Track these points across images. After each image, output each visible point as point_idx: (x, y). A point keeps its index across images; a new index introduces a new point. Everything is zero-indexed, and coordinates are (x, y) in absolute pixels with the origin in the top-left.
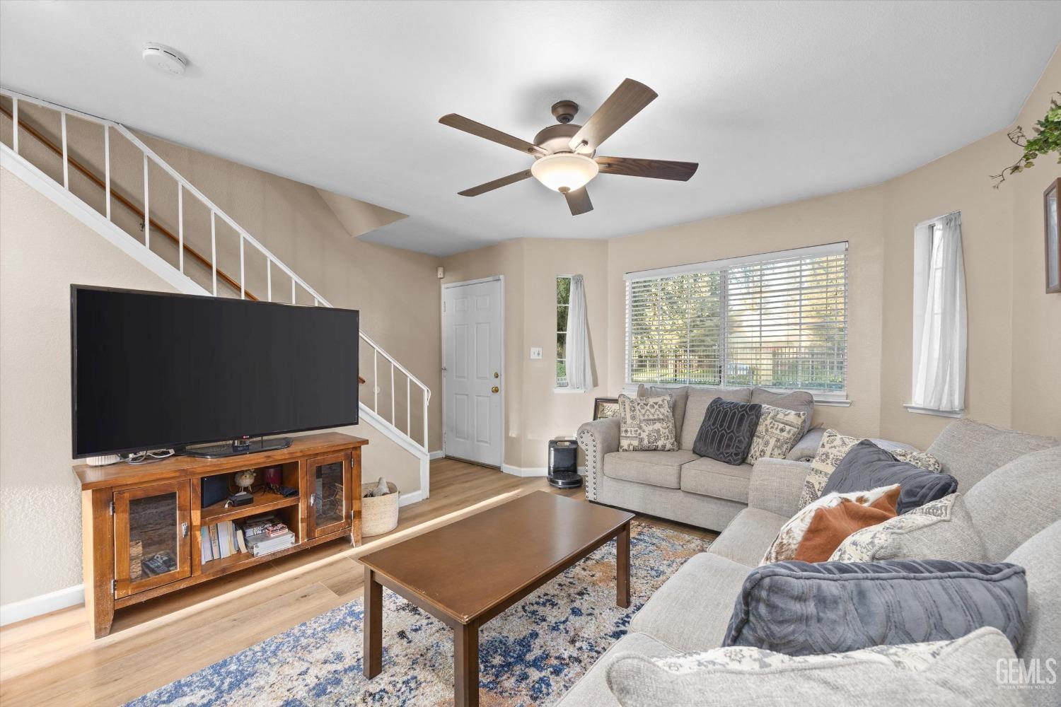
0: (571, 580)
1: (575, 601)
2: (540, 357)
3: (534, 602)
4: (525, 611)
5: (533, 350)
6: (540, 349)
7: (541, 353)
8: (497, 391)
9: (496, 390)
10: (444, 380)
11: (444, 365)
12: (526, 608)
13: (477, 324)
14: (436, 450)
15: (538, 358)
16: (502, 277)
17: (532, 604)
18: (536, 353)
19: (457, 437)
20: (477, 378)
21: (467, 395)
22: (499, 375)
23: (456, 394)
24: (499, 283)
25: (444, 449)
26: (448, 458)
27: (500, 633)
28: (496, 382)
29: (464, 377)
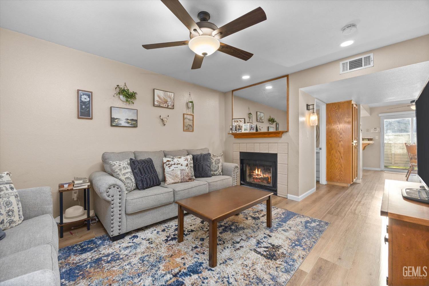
0: (197, 256)
1: (201, 244)
3: (219, 245)
4: (224, 242)
12: (223, 243)
17: (220, 244)
27: (233, 234)
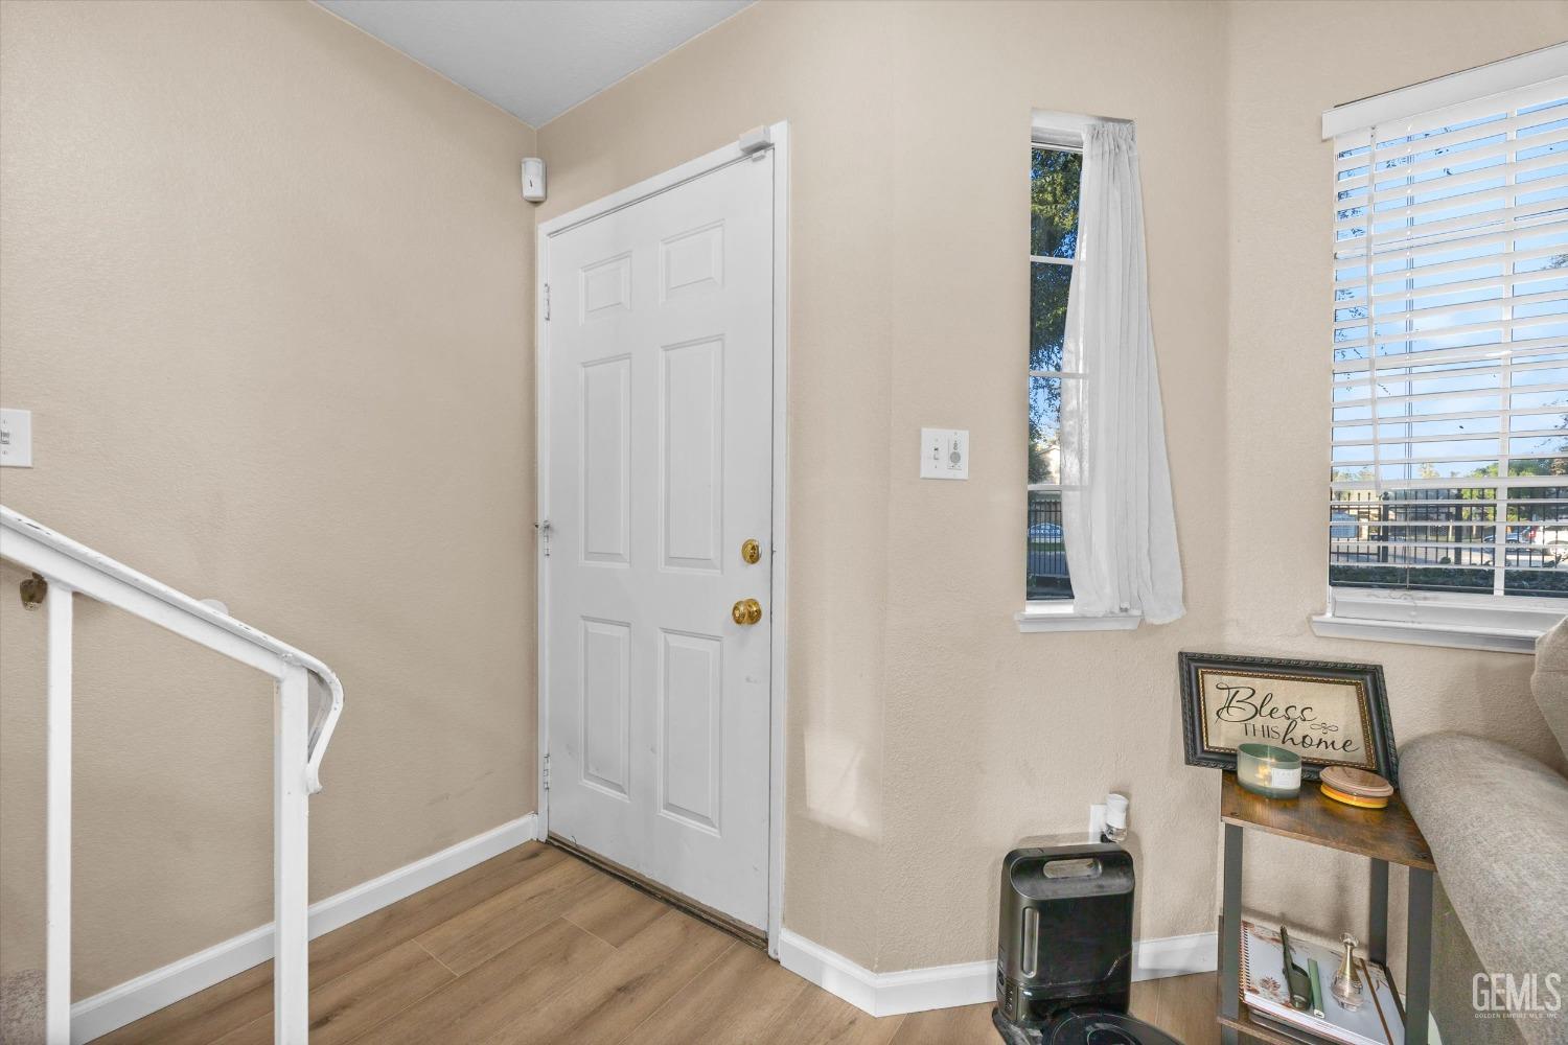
2: (962, 472)
5: (932, 437)
6: (963, 437)
7: (964, 451)
8: (754, 617)
9: (748, 615)
10: (545, 567)
11: (545, 514)
13: (666, 348)
14: (518, 817)
15: (951, 475)
16: (779, 133)
18: (944, 454)
19: (589, 776)
20: (671, 560)
21: (628, 625)
22: (764, 550)
23: (585, 618)
24: (763, 166)
25: (542, 809)
26: (556, 845)
28: (748, 583)
29: (613, 556)
